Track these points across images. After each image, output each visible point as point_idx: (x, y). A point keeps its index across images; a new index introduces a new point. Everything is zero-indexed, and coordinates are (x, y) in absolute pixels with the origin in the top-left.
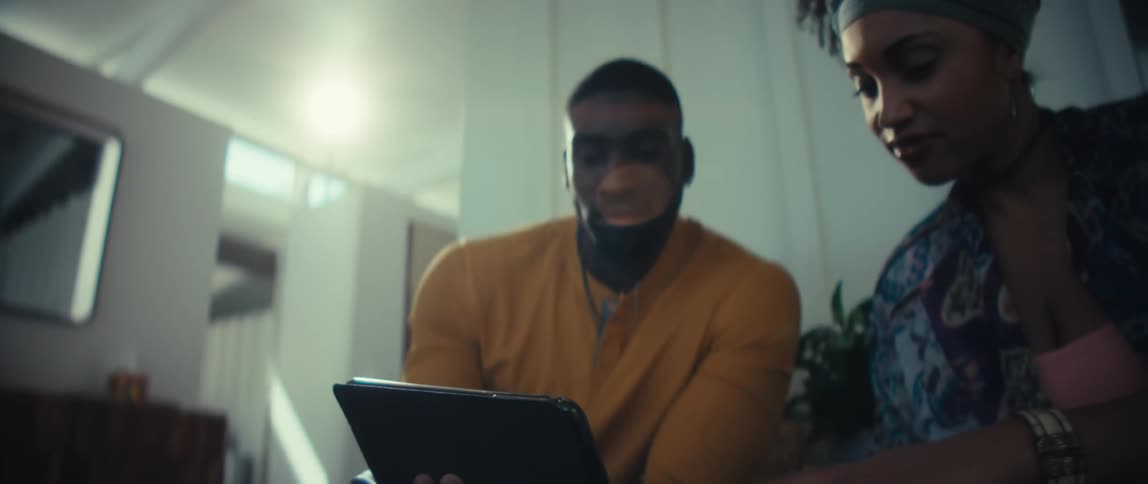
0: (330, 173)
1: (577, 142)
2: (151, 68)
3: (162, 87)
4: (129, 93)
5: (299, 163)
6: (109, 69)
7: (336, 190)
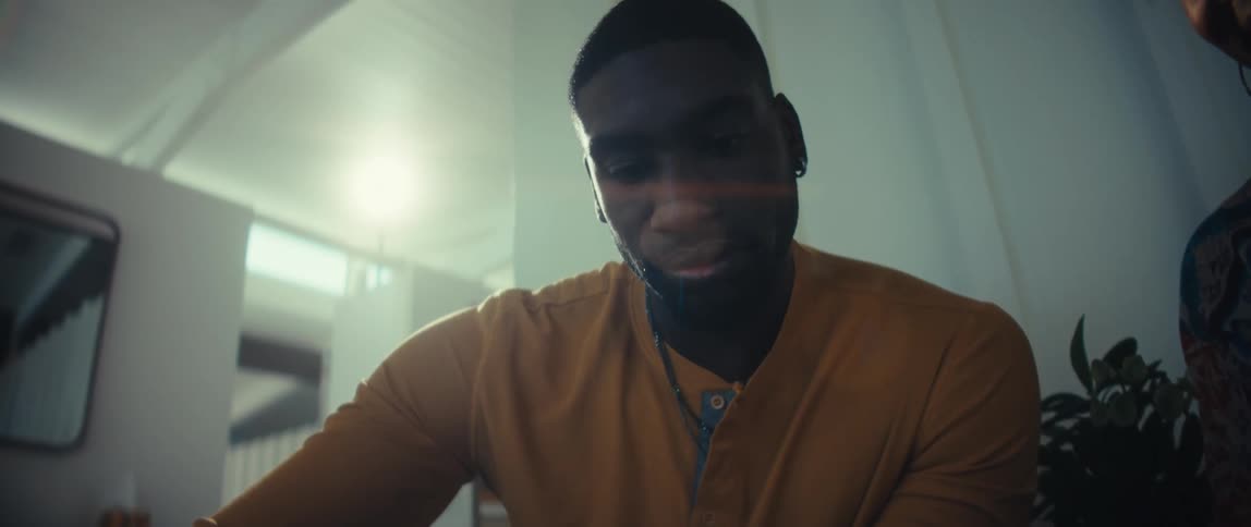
0: (381, 260)
1: (596, 150)
2: (169, 153)
3: (180, 171)
4: (149, 181)
5: (350, 251)
6: (128, 158)
7: (386, 276)
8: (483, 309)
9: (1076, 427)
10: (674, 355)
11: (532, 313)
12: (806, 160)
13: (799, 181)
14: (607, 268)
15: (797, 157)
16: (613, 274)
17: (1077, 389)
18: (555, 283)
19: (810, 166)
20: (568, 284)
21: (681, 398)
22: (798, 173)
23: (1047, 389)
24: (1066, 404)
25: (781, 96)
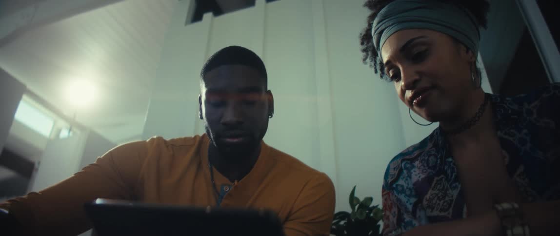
8: (150, 141)
9: (345, 223)
10: (214, 170)
11: (167, 147)
12: (273, 113)
13: (270, 119)
14: (196, 137)
15: (271, 112)
16: (198, 139)
17: (349, 210)
18: (175, 138)
19: (274, 115)
20: (180, 139)
21: (214, 186)
22: (270, 117)
23: (337, 210)
24: (343, 215)
25: (270, 91)
